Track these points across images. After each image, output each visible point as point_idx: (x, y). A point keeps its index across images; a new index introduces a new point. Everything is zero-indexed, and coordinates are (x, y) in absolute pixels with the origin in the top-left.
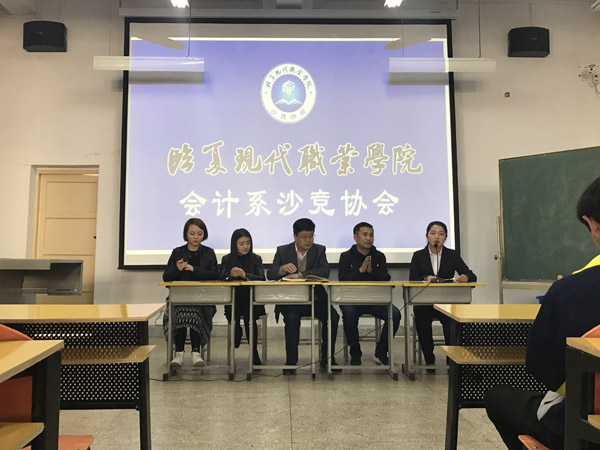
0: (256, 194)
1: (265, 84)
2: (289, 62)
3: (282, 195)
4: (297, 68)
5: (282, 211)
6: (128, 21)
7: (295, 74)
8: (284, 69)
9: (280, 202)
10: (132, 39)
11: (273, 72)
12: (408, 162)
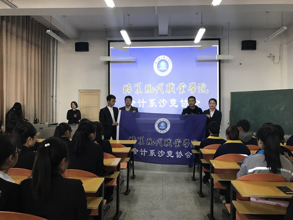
0: (151, 100)
1: (155, 63)
2: (163, 55)
3: (160, 100)
4: (166, 57)
5: (160, 106)
6: (109, 42)
7: (165, 59)
8: (161, 57)
9: (159, 103)
10: (111, 48)
11: (157, 59)
12: (203, 89)
